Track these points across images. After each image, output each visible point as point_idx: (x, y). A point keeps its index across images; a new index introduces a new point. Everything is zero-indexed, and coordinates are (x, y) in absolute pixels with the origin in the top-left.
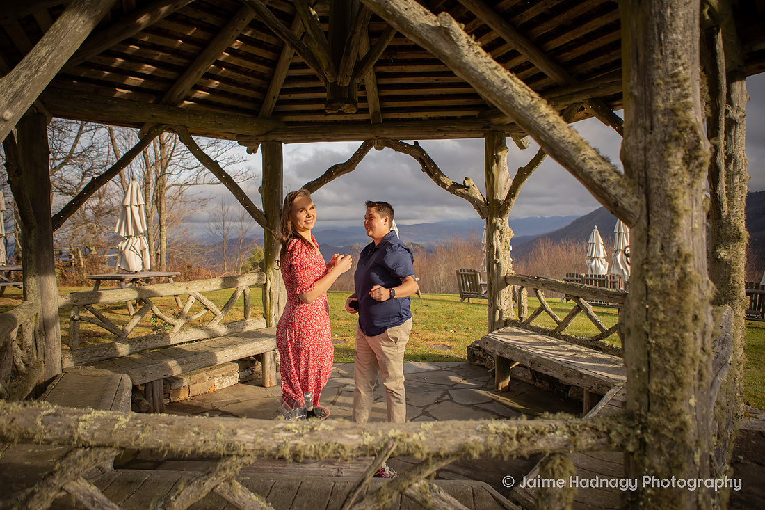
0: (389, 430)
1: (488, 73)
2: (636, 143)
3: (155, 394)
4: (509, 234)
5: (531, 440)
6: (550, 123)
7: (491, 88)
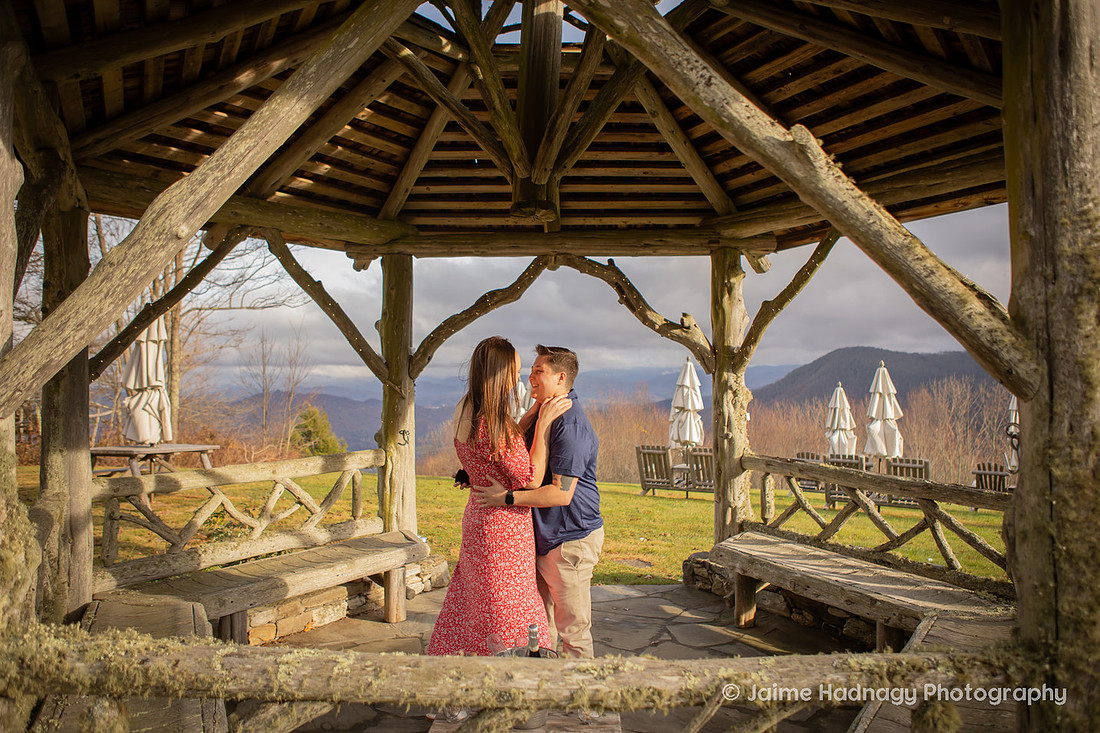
0: (718, 669)
1: (850, 202)
2: (1034, 295)
3: (236, 632)
4: (745, 397)
5: (905, 678)
6: (927, 268)
7: (852, 222)
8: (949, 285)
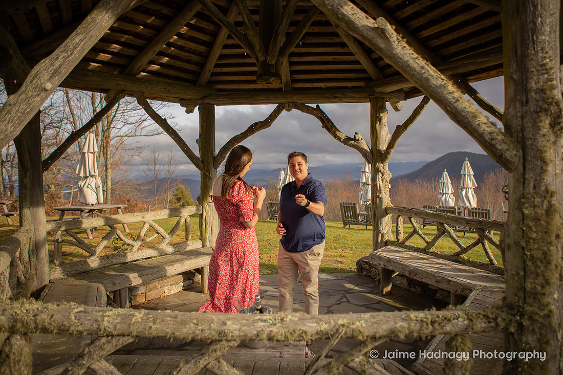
0: (339, 319)
1: (411, 61)
2: (515, 113)
3: (123, 299)
4: (388, 176)
5: (441, 325)
6: (455, 98)
7: (413, 72)
8: (467, 107)
